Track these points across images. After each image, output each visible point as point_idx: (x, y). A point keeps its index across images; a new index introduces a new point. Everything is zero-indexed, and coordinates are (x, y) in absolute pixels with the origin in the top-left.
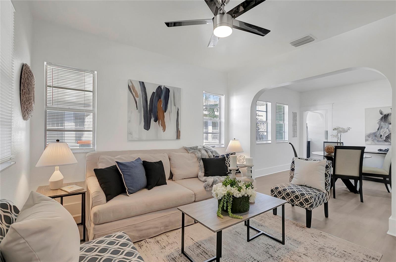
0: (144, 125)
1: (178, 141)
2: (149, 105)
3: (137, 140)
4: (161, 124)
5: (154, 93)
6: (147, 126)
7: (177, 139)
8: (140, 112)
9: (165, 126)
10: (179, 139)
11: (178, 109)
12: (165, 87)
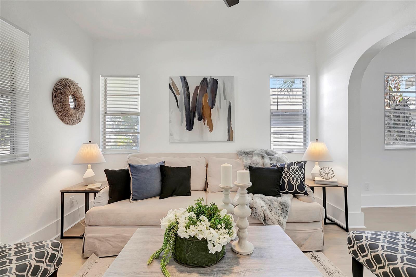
0: (187, 125)
1: (230, 144)
2: (192, 102)
3: (179, 141)
4: (207, 123)
5: (197, 87)
6: (190, 126)
7: (229, 141)
8: (181, 111)
9: (213, 125)
10: (232, 140)
11: (230, 103)
12: (212, 78)
